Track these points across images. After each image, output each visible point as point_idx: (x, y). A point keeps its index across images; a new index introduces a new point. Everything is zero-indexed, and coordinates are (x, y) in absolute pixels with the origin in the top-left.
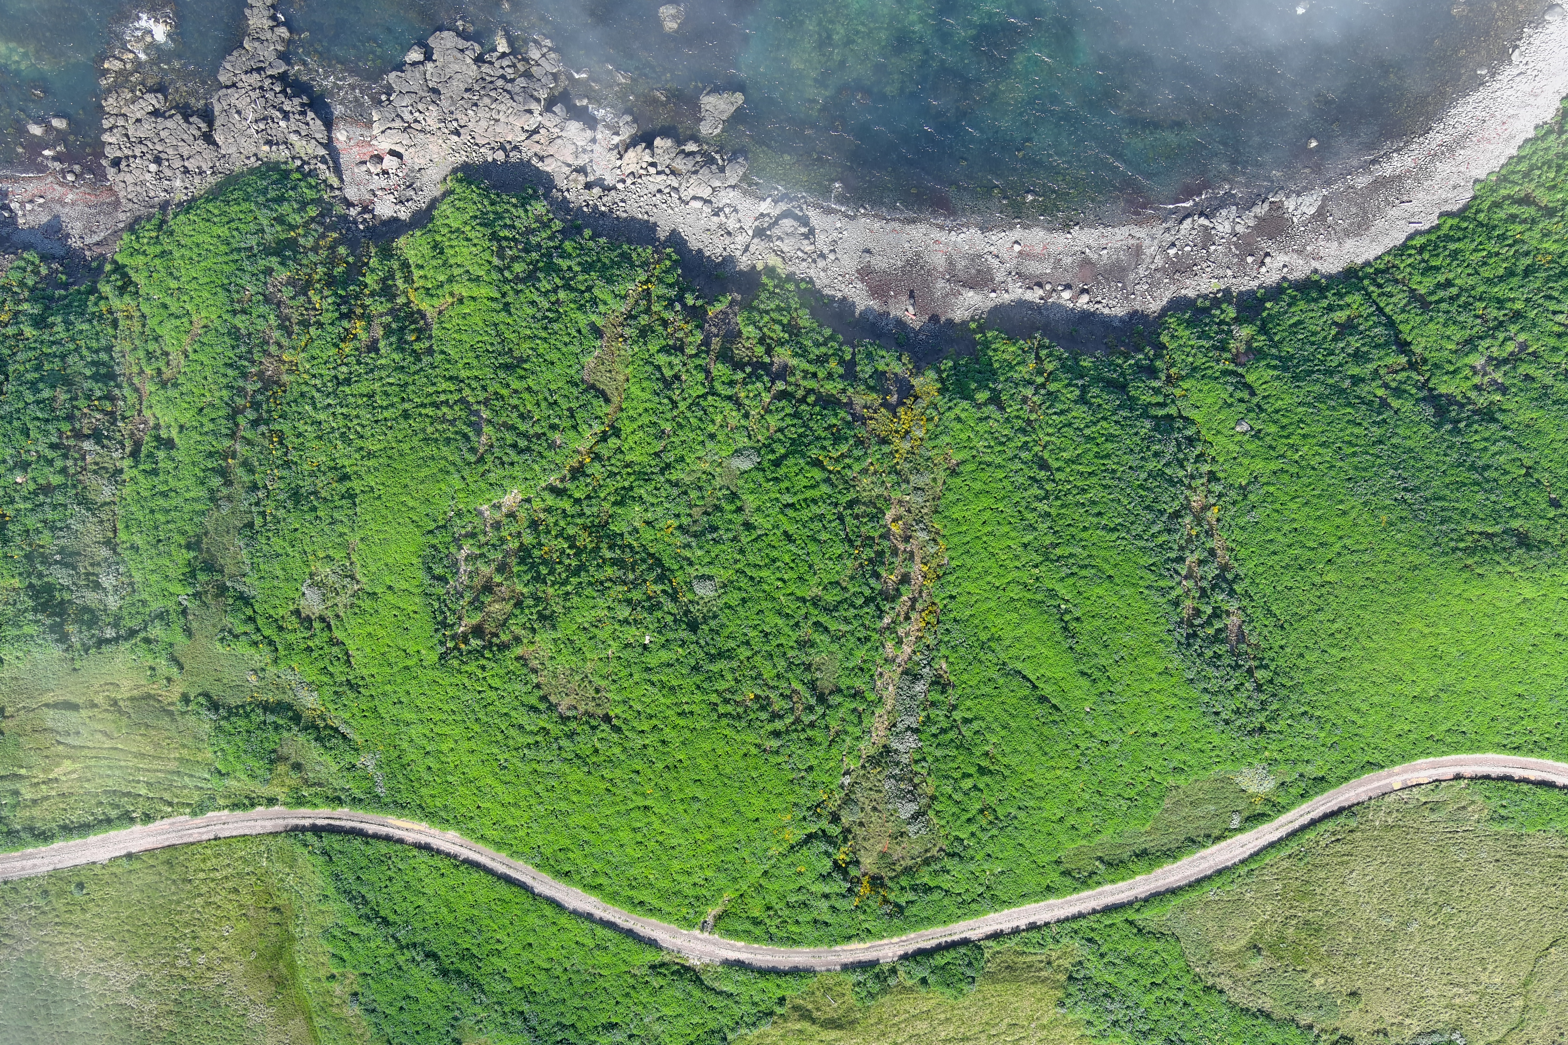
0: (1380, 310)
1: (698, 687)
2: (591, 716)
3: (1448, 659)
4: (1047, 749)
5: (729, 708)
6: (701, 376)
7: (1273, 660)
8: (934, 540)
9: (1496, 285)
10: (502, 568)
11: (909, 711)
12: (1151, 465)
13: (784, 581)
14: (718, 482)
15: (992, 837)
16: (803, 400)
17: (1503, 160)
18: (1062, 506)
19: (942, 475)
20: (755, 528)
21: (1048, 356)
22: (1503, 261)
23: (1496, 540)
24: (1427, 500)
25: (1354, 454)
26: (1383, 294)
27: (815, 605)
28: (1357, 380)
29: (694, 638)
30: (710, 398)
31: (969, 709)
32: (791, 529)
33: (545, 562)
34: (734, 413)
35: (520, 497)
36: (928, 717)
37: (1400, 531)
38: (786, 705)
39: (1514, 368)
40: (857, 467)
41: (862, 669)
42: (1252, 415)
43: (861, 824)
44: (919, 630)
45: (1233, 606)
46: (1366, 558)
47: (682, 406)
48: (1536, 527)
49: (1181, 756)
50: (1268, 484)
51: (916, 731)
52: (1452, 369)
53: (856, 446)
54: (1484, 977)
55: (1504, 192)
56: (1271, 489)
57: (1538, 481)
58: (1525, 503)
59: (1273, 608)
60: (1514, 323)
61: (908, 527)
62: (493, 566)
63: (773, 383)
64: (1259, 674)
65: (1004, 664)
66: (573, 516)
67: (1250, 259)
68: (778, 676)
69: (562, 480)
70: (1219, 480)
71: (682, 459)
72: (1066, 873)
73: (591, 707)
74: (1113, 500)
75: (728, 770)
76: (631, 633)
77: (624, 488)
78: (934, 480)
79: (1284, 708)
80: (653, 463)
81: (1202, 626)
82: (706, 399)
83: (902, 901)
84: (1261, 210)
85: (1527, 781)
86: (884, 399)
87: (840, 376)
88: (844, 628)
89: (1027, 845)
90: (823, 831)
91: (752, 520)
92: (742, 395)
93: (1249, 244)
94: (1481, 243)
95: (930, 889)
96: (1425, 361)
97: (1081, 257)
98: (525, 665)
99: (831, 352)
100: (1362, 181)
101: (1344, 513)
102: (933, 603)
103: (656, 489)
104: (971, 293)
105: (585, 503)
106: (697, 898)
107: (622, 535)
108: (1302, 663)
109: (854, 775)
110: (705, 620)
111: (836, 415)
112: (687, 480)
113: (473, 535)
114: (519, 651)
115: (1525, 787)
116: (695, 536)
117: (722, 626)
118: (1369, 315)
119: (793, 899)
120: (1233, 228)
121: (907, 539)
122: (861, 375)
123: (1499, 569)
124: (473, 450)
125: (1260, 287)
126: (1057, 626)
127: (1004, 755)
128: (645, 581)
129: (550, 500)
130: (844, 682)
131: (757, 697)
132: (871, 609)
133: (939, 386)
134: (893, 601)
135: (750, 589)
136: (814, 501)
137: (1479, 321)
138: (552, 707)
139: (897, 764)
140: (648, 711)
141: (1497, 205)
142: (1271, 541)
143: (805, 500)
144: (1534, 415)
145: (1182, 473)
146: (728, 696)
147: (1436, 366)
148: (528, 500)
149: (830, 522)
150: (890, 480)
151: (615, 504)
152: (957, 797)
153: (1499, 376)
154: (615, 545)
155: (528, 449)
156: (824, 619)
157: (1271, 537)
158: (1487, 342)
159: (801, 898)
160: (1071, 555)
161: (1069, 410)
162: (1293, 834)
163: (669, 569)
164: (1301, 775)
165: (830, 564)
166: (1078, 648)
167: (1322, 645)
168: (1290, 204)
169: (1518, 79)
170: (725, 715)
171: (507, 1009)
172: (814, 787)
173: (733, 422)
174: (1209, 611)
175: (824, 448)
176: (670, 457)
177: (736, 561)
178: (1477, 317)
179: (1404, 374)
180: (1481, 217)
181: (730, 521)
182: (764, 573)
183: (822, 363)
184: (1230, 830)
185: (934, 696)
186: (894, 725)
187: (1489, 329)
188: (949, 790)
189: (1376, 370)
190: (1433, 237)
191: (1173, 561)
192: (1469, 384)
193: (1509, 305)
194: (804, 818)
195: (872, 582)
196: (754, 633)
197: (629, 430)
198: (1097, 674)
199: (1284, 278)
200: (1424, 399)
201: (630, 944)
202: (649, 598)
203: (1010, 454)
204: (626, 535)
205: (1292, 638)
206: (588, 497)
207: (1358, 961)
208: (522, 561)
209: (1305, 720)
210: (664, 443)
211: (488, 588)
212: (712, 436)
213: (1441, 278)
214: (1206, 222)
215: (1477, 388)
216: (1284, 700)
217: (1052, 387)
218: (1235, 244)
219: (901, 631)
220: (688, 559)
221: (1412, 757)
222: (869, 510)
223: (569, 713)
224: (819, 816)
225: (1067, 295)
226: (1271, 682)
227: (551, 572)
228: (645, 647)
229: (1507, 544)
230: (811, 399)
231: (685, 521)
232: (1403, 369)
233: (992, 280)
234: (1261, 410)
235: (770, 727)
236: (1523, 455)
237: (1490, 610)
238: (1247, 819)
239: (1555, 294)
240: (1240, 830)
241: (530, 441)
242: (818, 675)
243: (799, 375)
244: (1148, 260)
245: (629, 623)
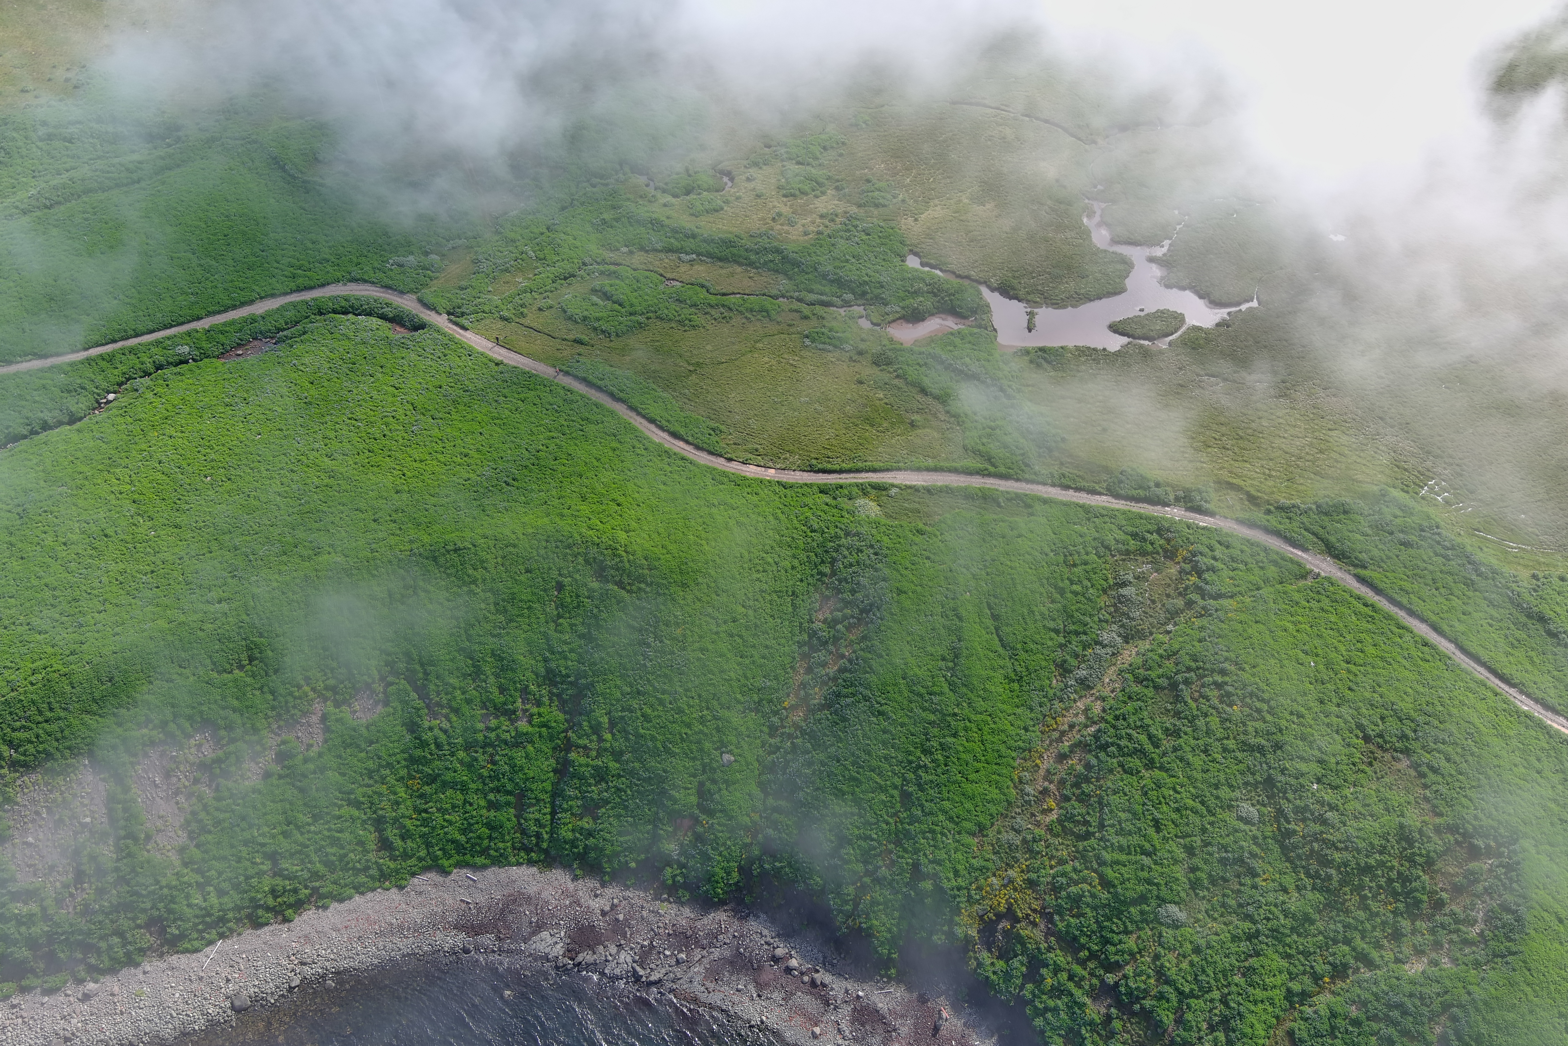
0: (553, 813)
1: (1281, 731)
2: (1380, 747)
3: (700, 520)
4: (1010, 582)
5: (1258, 705)
6: (1189, 1016)
7: (812, 575)
8: (1021, 782)
9: (462, 782)
10: (1439, 905)
11: (1099, 658)
12: (822, 756)
13: (1174, 789)
14: (1204, 905)
15: (1074, 546)
16: (1093, 956)
17: (370, 895)
18: (909, 753)
19: (991, 833)
20: (1185, 846)
21: (846, 902)
22: (440, 801)
23: (617, 578)
24: (640, 631)
25: (664, 692)
26: (542, 826)
27: (1152, 761)
28: (617, 755)
29: (1271, 771)
30: (1187, 990)
31: (1051, 639)
32: (1151, 832)
33: (1395, 894)
34: (1168, 965)
35: (1406, 967)
36: (1084, 649)
37: (676, 617)
38: (1206, 691)
39: (505, 704)
40: (1068, 868)
41: (1130, 698)
42: (715, 765)
43: (1168, 596)
44: (1064, 716)
45: (817, 625)
46: (710, 610)
47: (1216, 994)
48: (584, 575)
49: (914, 538)
50: (739, 702)
51: (1097, 643)
52: (544, 729)
53: (1061, 888)
54: (774, 362)
55: (392, 865)
56: (739, 696)
57: (557, 609)
58: (578, 596)
59: (790, 609)
60: (476, 741)
61: (1038, 801)
62: (1447, 910)
63: (1117, 984)
64: (827, 570)
65: (1010, 658)
66: (1356, 929)
67: (621, 917)
68: (1206, 715)
69: (1357, 970)
70: (769, 727)
71: (1235, 938)
72: (1028, 506)
73: (1379, 754)
74: (869, 738)
75: (1272, 661)
76: (1328, 796)
77: (1299, 935)
78: (999, 832)
79: (825, 539)
80: (1264, 947)
81: (853, 617)
82: (1192, 990)
83: (1155, 536)
84: (585, 957)
85: (687, 442)
86: (1013, 927)
87: (1047, 966)
88: (1134, 733)
89: (1050, 532)
90: (1203, 598)
91: (1184, 855)
92: (1152, 981)
93: (614, 931)
94: (443, 827)
95: (1131, 536)
96: (554, 749)
97: (765, 993)
98: (1435, 807)
99: (1044, 997)
100: (488, 939)
101: (702, 650)
102: (1042, 733)
103: (1268, 919)
104: (880, 1005)
105: (1340, 937)
106: (1318, 593)
107: (1314, 888)
108: (796, 563)
109: (1161, 630)
110: (1256, 785)
111: (1068, 926)
112: (1234, 918)
113: (1466, 942)
114: (1438, 820)
115: (690, 439)
116: (1242, 861)
117: (1242, 773)
118: (566, 811)
119: (1241, 566)
120: (618, 952)
121: (1045, 792)
122: (1025, 959)
123: (631, 557)
124: (1454, 1019)
125: (627, 887)
126: (962, 661)
127: (1041, 594)
128: (1304, 837)
129: (1375, 955)
130: (1150, 692)
131: (1230, 705)
132: (1105, 739)
133: (957, 919)
134: (1080, 742)
135: (1208, 794)
136: (1121, 849)
137: (497, 758)
138: (1416, 766)
139: (1123, 626)
140: (1329, 730)
141: (406, 856)
142: (763, 657)
143: (1129, 854)
144: (522, 658)
145: (798, 741)
146: (1255, 714)
147: (551, 738)
148: (1398, 961)
149: (1113, 826)
150: (1040, 846)
151: (1312, 922)
152: (1086, 583)
153: (519, 704)
154: (1323, 880)
155: (1390, 1006)
156: (1149, 747)
157: (762, 661)
158: (507, 736)
159: (1235, 565)
160: (924, 709)
161: (859, 837)
162: (858, 471)
163: (1277, 841)
164: (835, 498)
165: (1127, 789)
166: (954, 638)
167: (775, 568)
168: (559, 950)
169: (308, 960)
170: (1263, 700)
171: (1491, 581)
172: (1202, 628)
173: (1171, 956)
174: (839, 627)
175: (1093, 896)
176: (1244, 946)
177: (1212, 824)
178: (494, 763)
179: (580, 742)
180: (423, 853)
181: (1206, 862)
182: (1190, 802)
183: (1058, 990)
184: (900, 488)
185: (1074, 662)
186: (1113, 654)
187: (494, 747)
188: (1091, 591)
189: (596, 757)
190: (468, 857)
191: (850, 671)
192: (542, 710)
193: (468, 759)
194: (1217, 610)
195: (1094, 762)
196: (1216, 756)
197: (1278, 992)
198: (950, 613)
199: (603, 886)
200: (581, 714)
201: (1381, 585)
202: (1304, 820)
203: (930, 819)
204: (1309, 888)
205: (791, 583)
206: (1335, 942)
207: (849, 396)
208: (1418, 903)
209: (816, 526)
210: (1247, 964)
211: (1457, 890)
212: (1197, 950)
213: (492, 813)
214: (638, 969)
215: (539, 704)
216: (821, 545)
217: (860, 868)
218: (624, 936)
219: (1082, 719)
220: (1256, 844)
221: (755, 480)
222: (1072, 825)
223: (1401, 756)
224: (1203, 608)
225: (794, 963)
226: (823, 562)
227: (1390, 881)
228: (1319, 781)
229: (612, 572)
230: (1084, 954)
231: (1248, 881)
232: (578, 746)
233: (855, 1009)
234: (704, 766)
235: (1227, 679)
236: (551, 633)
237: (655, 536)
238: (885, 489)
239: (433, 747)
240: (893, 486)
241: (1387, 1016)
242: (1169, 707)
243: (1086, 985)
244: (705, 961)
245: (1329, 805)
